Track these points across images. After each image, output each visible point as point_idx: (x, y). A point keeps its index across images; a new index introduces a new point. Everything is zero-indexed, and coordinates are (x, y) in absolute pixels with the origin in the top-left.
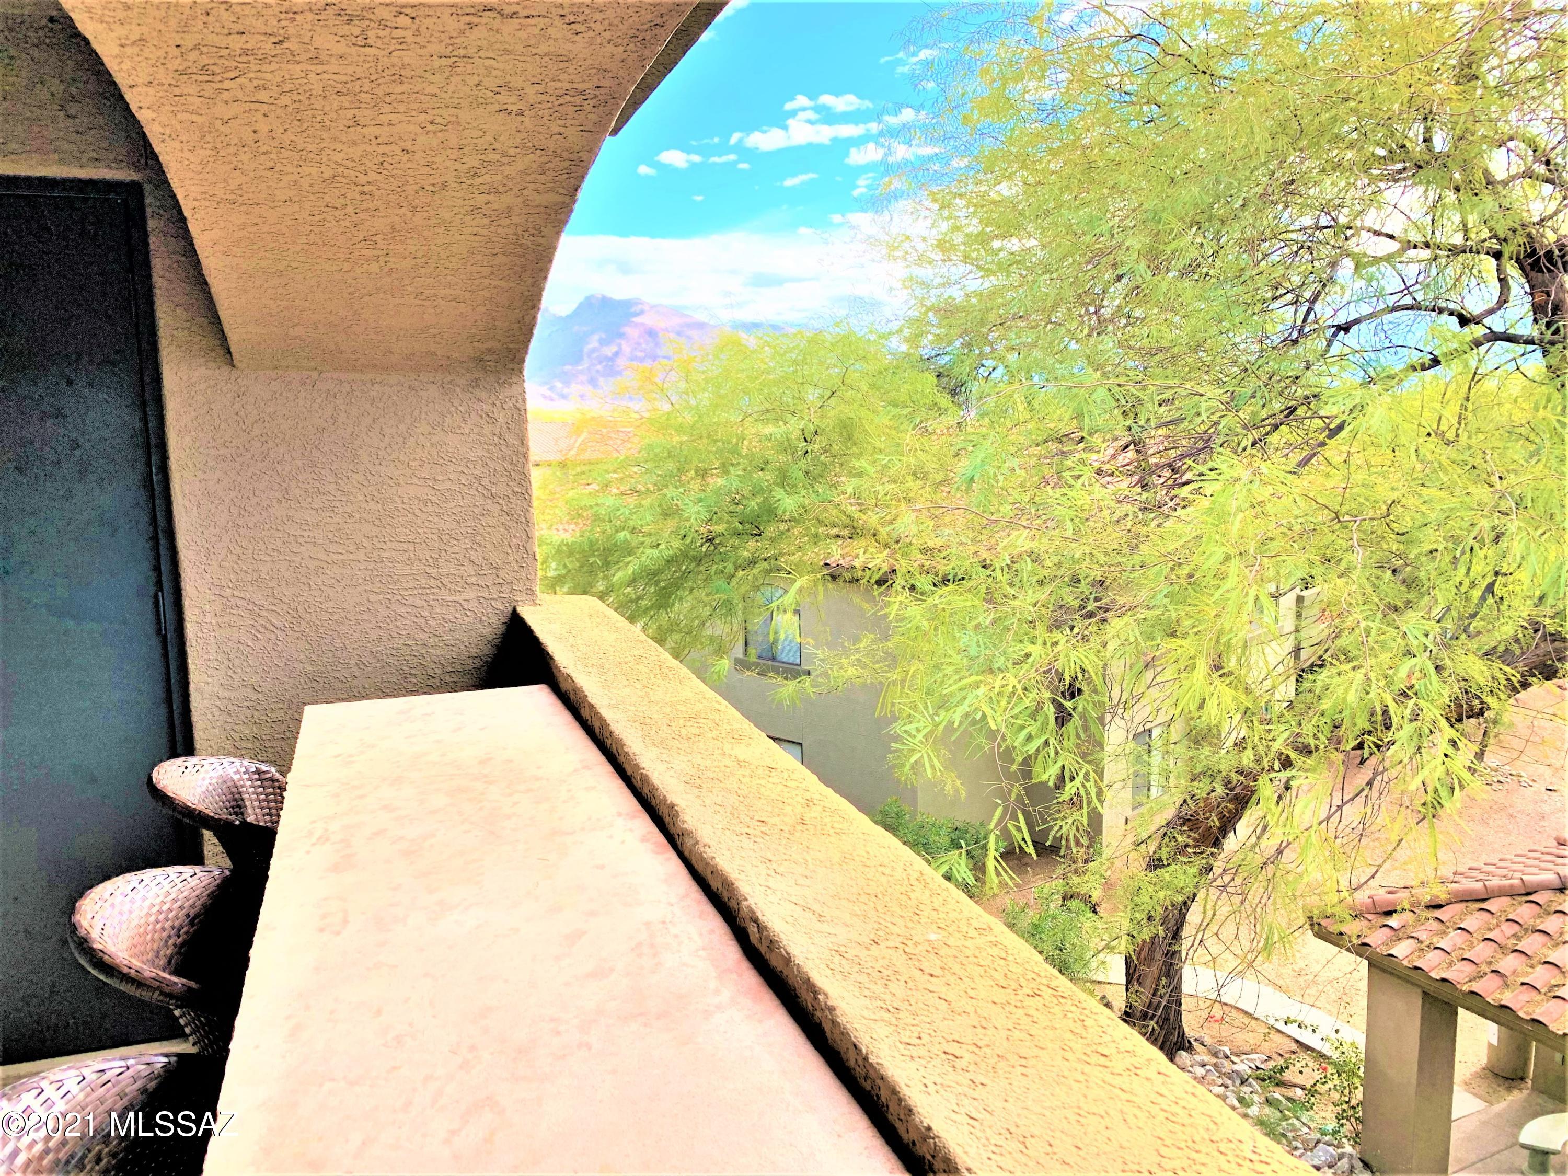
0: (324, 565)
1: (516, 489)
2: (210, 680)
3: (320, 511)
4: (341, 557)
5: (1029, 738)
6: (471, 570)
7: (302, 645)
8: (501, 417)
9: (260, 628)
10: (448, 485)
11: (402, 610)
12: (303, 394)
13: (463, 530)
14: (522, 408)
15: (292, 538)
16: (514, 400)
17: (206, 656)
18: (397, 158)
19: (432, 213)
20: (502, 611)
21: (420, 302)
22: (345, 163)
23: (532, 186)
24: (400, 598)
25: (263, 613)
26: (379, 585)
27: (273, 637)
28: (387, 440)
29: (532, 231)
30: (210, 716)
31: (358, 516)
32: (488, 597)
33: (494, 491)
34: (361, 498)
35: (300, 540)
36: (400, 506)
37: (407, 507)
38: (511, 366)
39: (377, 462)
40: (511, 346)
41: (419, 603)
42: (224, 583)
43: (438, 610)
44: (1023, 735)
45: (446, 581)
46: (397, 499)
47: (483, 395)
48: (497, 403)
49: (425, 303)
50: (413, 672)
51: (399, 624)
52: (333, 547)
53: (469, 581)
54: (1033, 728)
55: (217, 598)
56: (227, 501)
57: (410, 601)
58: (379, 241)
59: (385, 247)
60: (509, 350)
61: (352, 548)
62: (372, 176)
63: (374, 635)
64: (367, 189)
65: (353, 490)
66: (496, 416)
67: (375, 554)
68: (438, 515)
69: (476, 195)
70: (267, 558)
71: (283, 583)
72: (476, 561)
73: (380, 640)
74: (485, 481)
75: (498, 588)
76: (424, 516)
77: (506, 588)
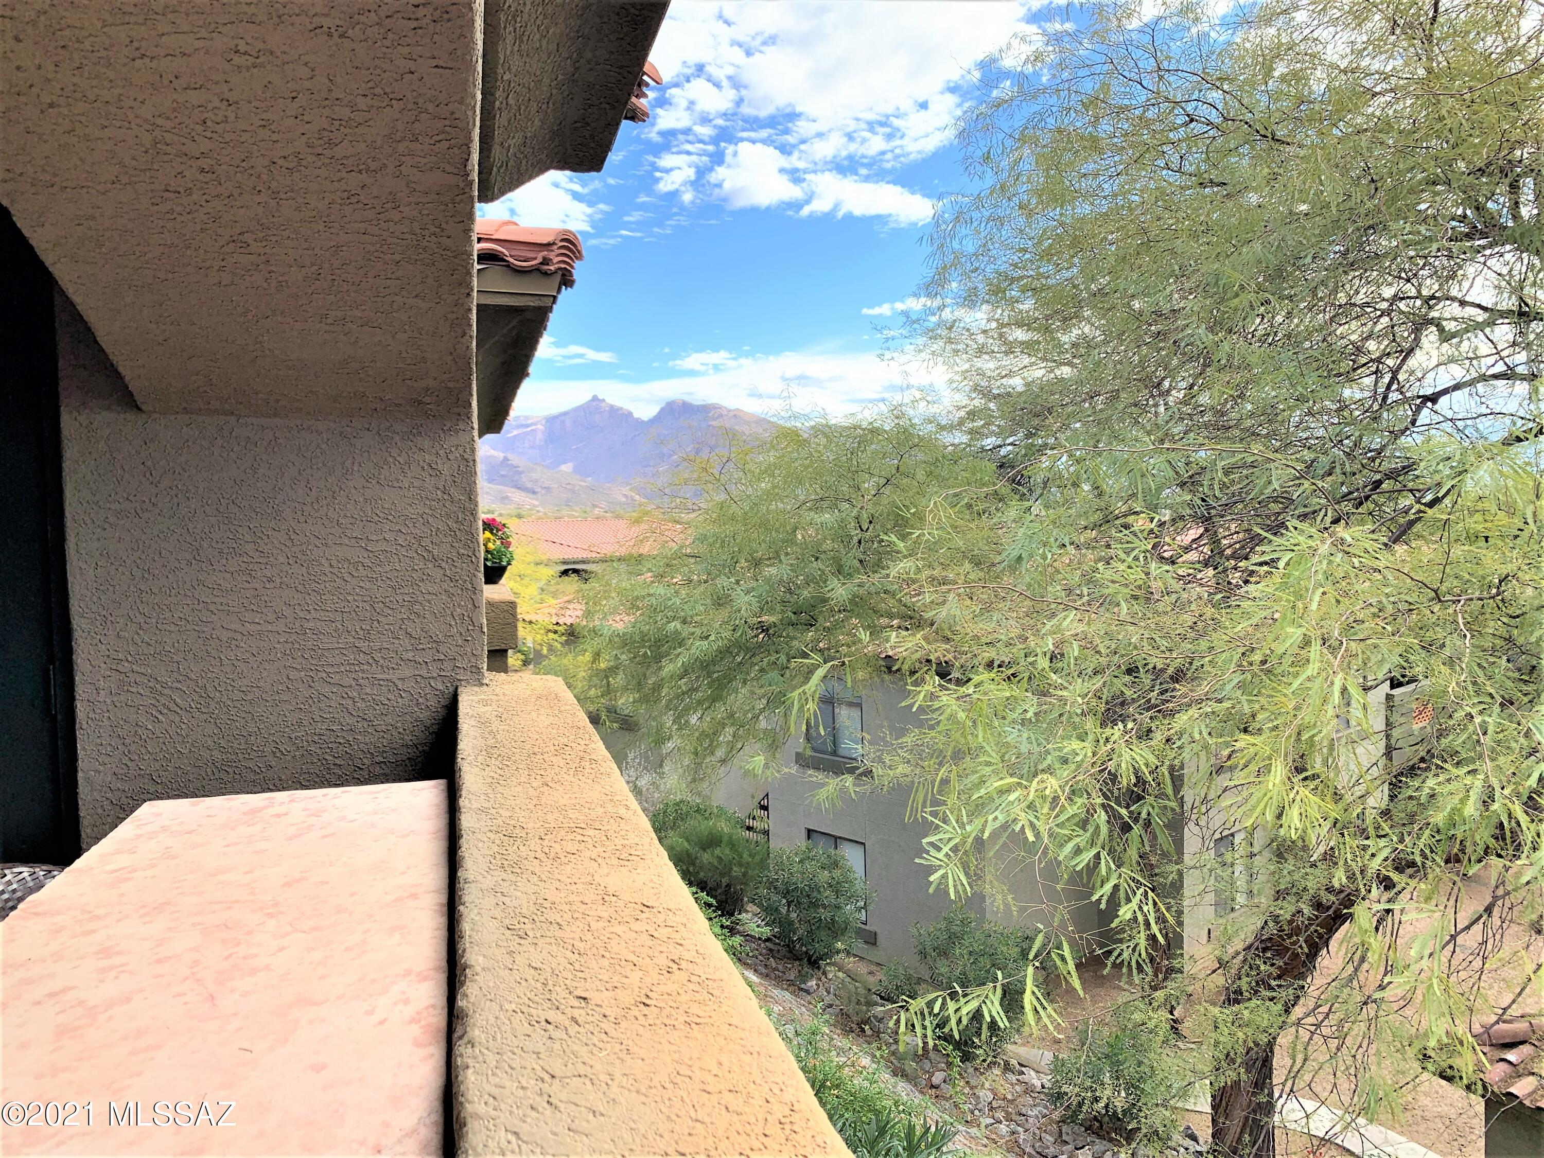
0: (239, 637)
1: (462, 551)
2: (101, 768)
3: (235, 575)
4: (259, 628)
5: (1078, 851)
6: (407, 642)
7: (210, 729)
8: (446, 469)
9: (161, 708)
10: (384, 546)
11: (326, 690)
12: (220, 441)
13: (398, 598)
14: (471, 458)
15: (202, 605)
16: (461, 449)
17: (98, 741)
18: (221, 113)
19: (300, 200)
20: (443, 693)
21: (327, 328)
22: (159, 121)
23: (409, 161)
24: (324, 675)
25: (166, 691)
26: (300, 660)
27: (177, 719)
28: (314, 493)
29: (433, 229)
30: (100, 811)
31: (278, 581)
32: (425, 675)
33: (435, 552)
34: (282, 559)
35: (212, 607)
36: (328, 570)
37: (335, 571)
38: (456, 410)
39: (302, 519)
40: (450, 385)
41: (346, 681)
42: (121, 656)
43: (368, 690)
44: (1070, 846)
45: (377, 656)
46: (323, 561)
47: (426, 444)
48: (441, 452)
49: (332, 328)
50: (338, 762)
51: (322, 705)
52: (249, 617)
53: (405, 656)
54: (1081, 839)
55: (114, 673)
56: (128, 562)
57: (336, 678)
58: (250, 241)
59: (262, 251)
60: (450, 390)
61: (271, 617)
62: (205, 146)
63: (292, 718)
64: (205, 163)
65: (275, 552)
66: (440, 467)
67: (297, 625)
68: (371, 580)
69: (344, 174)
70: (173, 628)
71: (191, 656)
72: (414, 633)
73: (300, 723)
74: (426, 542)
75: (439, 664)
76: (354, 582)
77: (447, 665)
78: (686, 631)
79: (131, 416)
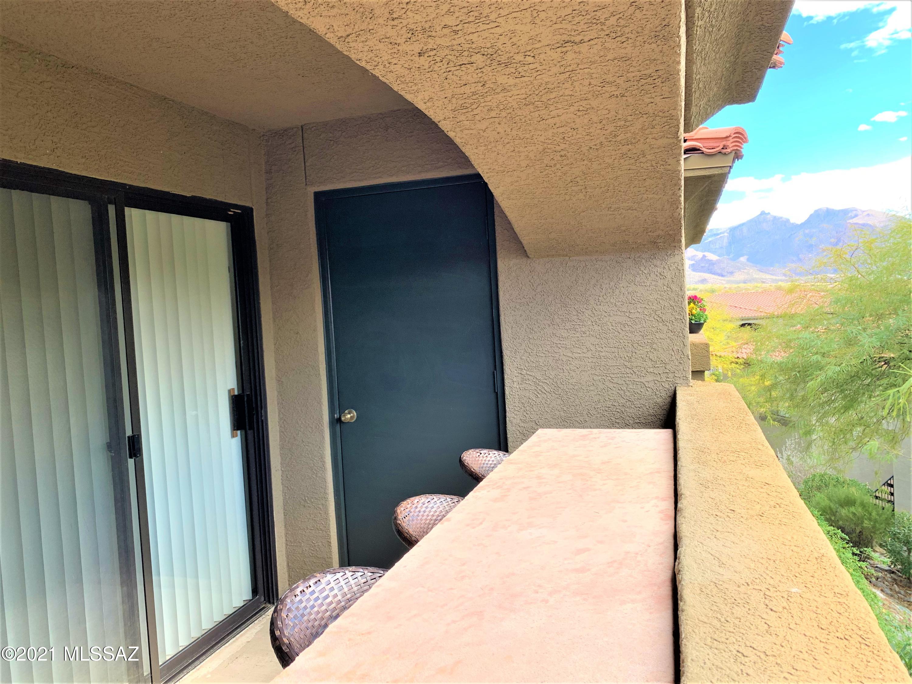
0: (571, 359)
1: (677, 317)
2: (515, 417)
3: (569, 330)
4: (579, 355)
6: (650, 364)
7: (559, 401)
8: (668, 274)
9: (539, 391)
10: (638, 315)
11: (611, 385)
12: (561, 269)
13: (646, 341)
14: (681, 269)
15: (555, 345)
16: (676, 265)
17: (514, 404)
18: (570, 134)
19: (601, 161)
20: (669, 390)
21: (611, 213)
22: (546, 141)
23: (650, 136)
24: (610, 378)
25: (540, 384)
26: (599, 371)
27: (545, 396)
28: (604, 291)
29: (661, 163)
30: (515, 435)
31: (588, 333)
32: (659, 380)
33: (663, 318)
34: (590, 323)
35: (559, 346)
36: (611, 328)
37: (614, 328)
38: (674, 244)
39: (598, 304)
40: (671, 233)
41: (620, 382)
42: (522, 367)
43: (631, 387)
45: (635, 370)
46: (609, 323)
47: (658, 263)
48: (666, 267)
49: (613, 213)
50: (617, 421)
51: (609, 393)
52: (575, 350)
53: (649, 371)
55: (519, 375)
56: (525, 326)
57: (616, 380)
58: (579, 181)
59: (583, 184)
60: (671, 235)
61: (585, 350)
62: (563, 146)
63: (596, 399)
64: (563, 153)
65: (586, 319)
66: (665, 274)
67: (597, 354)
68: (632, 332)
69: (621, 147)
70: (543, 355)
71: (550, 368)
72: (653, 359)
73: (599, 402)
74: (659, 313)
75: (666, 375)
76: (623, 333)
77: (671, 375)
78: (824, 361)
79: (525, 259)
